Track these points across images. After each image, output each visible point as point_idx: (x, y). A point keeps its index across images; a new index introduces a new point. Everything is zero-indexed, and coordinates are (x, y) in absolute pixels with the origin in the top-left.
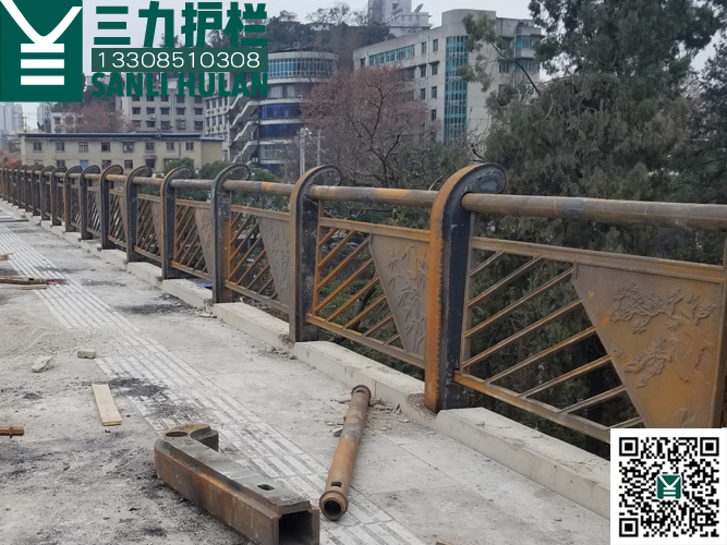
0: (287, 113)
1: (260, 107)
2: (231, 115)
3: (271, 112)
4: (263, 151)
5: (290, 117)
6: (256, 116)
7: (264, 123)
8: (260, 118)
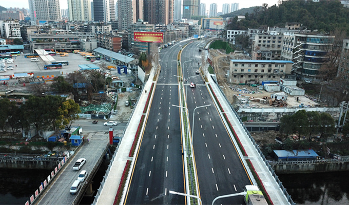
0: (315, 55)
1: (305, 51)
2: (294, 50)
3: (309, 53)
4: (304, 65)
5: (316, 56)
6: (303, 53)
7: (306, 56)
8: (305, 54)
